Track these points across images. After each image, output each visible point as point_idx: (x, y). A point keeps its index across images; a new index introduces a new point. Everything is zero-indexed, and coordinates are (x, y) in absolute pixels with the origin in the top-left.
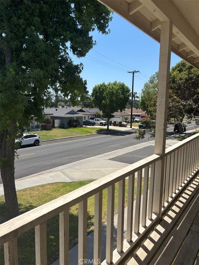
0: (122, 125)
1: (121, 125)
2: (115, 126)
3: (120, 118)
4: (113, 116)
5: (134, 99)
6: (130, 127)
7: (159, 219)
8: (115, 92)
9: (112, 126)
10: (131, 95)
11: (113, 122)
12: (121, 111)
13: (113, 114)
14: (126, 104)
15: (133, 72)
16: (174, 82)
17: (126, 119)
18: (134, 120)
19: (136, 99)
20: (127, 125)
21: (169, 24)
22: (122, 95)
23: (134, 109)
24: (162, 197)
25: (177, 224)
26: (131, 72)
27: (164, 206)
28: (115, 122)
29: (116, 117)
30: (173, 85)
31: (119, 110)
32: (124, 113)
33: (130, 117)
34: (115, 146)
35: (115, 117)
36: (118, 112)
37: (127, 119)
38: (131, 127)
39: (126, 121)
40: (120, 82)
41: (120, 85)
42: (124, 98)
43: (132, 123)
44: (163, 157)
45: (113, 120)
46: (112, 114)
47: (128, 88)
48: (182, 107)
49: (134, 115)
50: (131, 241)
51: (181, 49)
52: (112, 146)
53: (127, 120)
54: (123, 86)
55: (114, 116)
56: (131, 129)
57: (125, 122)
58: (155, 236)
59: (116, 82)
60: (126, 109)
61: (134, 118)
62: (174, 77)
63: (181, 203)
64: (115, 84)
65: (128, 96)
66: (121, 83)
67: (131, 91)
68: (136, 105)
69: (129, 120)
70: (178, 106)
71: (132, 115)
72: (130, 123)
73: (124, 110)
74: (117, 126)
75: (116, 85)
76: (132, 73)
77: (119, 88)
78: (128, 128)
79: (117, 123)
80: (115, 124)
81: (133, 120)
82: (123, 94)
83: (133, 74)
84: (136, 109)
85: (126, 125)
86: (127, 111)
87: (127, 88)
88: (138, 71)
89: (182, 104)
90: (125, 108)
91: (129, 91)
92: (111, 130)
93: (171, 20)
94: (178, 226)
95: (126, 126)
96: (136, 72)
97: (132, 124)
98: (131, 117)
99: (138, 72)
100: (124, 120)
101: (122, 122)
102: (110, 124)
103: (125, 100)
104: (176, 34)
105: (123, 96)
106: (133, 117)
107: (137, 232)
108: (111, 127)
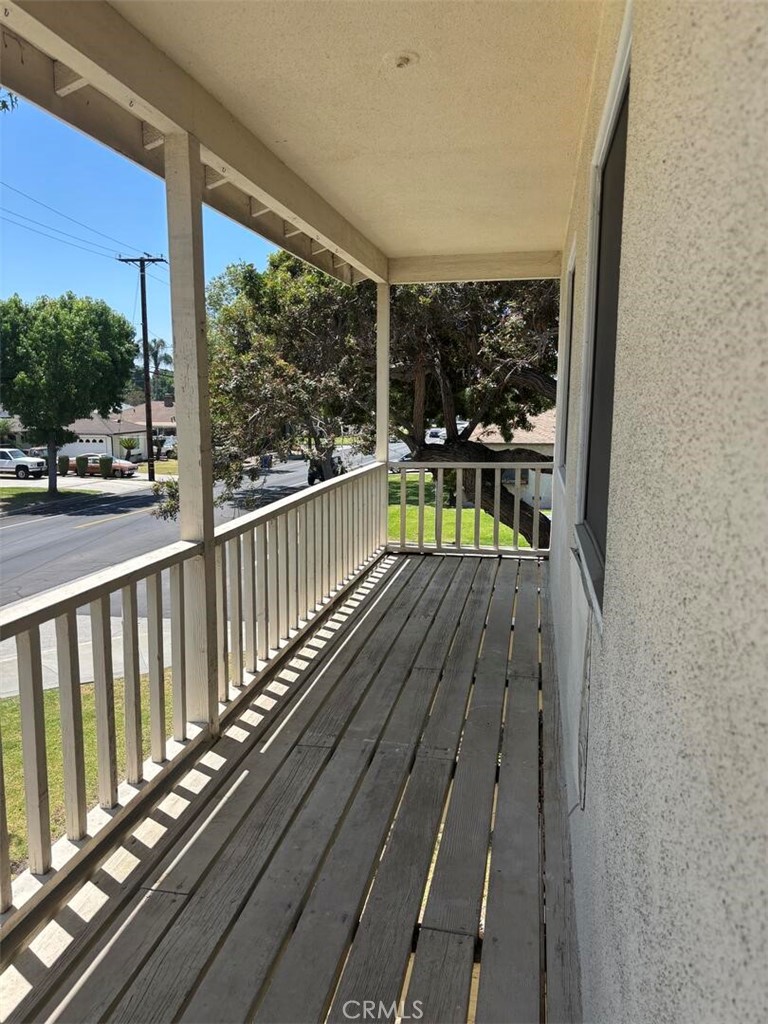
0: (115, 470)
1: (107, 470)
2: (82, 476)
3: (101, 441)
4: (72, 438)
5: (157, 365)
6: (147, 476)
7: (213, 738)
8: (68, 335)
9: (70, 475)
10: (138, 351)
11: (73, 460)
12: (104, 414)
13: (71, 428)
14: (123, 386)
15: (142, 261)
16: (275, 308)
17: (130, 448)
18: (163, 450)
19: (163, 366)
20: (134, 469)
21: (186, 144)
22: (102, 349)
23: (157, 406)
24: (216, 670)
25: (263, 738)
26: (133, 261)
27: (227, 701)
28: (83, 461)
29: (88, 441)
30: (273, 320)
31: (96, 411)
32: (119, 421)
33: (142, 439)
34: (88, 555)
35: (81, 441)
36: (92, 418)
37: (133, 448)
38: (152, 478)
39: (129, 453)
40: (87, 297)
41: (91, 310)
42: (114, 361)
43: (153, 461)
44: (206, 549)
45: (71, 452)
46: (65, 428)
47: (124, 322)
48: (305, 396)
49: (161, 429)
50: (116, 806)
51: (258, 211)
52: (74, 558)
53: (133, 452)
54: (102, 314)
55: (77, 437)
56: (152, 483)
57: (128, 458)
58: (194, 781)
59: (70, 298)
60: (125, 406)
61: (163, 442)
62: (274, 292)
63: (281, 685)
64: (67, 304)
65: (127, 357)
66: (93, 302)
67: (138, 337)
68: (164, 390)
69: (142, 448)
70: (294, 393)
71: (150, 431)
72: (145, 461)
73: (115, 411)
74: (92, 475)
75: (71, 309)
76: (138, 263)
77: (84, 323)
78: (139, 484)
79: (90, 463)
80: (83, 469)
81: (159, 450)
82: (105, 344)
83: (143, 270)
84: (166, 406)
85: (130, 469)
86: (131, 415)
87: (122, 323)
88: (159, 257)
89: (304, 387)
90: (119, 401)
91: (128, 335)
92: (68, 495)
93: (190, 134)
94: (265, 742)
95: (130, 476)
96: (153, 261)
97: (153, 466)
98: (149, 439)
99: (162, 260)
100: (121, 452)
101: (111, 459)
102: (64, 468)
103: (117, 369)
104: (219, 171)
105: (105, 354)
106: (154, 438)
107: (135, 778)
108: (66, 483)
